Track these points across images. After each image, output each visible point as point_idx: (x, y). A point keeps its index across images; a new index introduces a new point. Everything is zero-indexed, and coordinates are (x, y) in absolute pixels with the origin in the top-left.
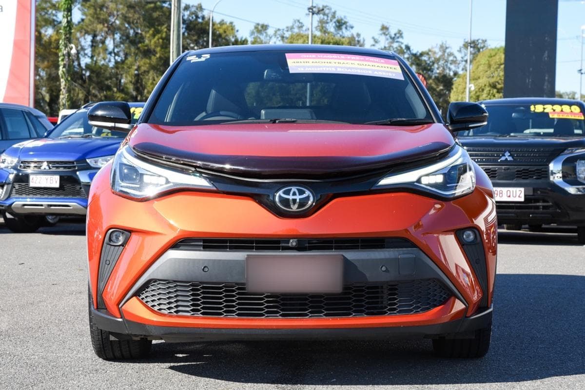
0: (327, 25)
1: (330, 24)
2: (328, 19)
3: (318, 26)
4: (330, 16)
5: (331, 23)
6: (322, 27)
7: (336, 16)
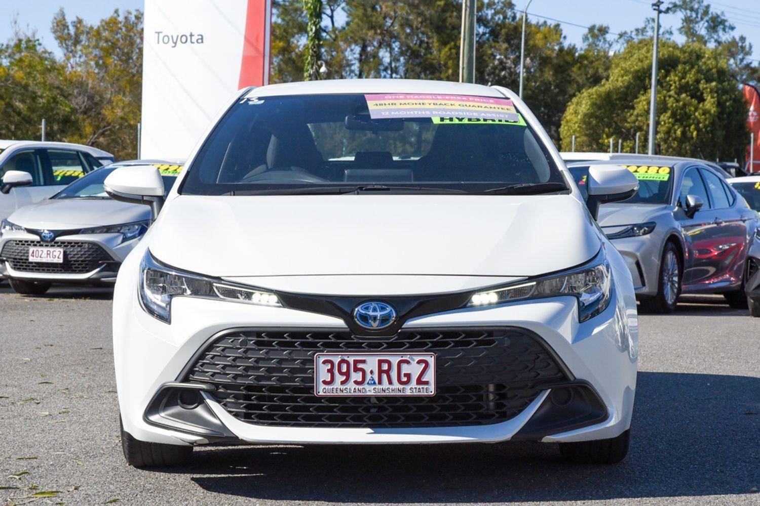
0: (697, 26)
1: (701, 24)
2: (697, 17)
3: (683, 27)
4: (701, 11)
5: (702, 22)
6: (689, 29)
7: (710, 12)
